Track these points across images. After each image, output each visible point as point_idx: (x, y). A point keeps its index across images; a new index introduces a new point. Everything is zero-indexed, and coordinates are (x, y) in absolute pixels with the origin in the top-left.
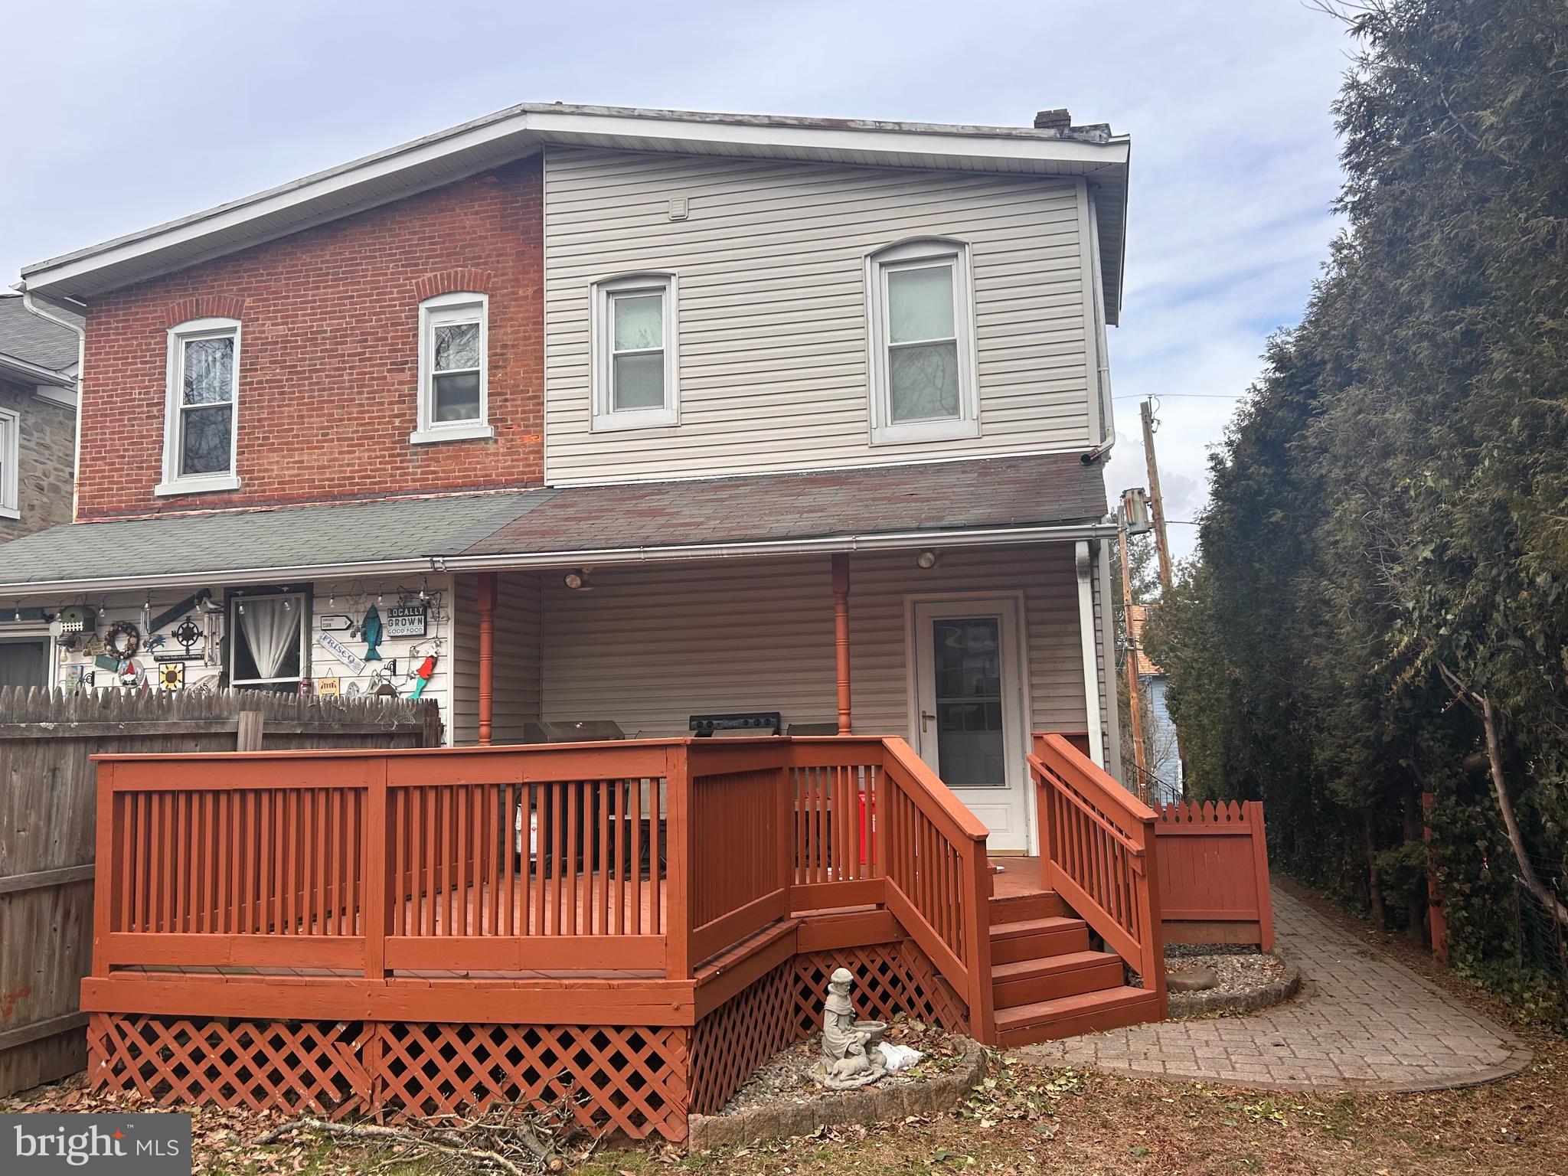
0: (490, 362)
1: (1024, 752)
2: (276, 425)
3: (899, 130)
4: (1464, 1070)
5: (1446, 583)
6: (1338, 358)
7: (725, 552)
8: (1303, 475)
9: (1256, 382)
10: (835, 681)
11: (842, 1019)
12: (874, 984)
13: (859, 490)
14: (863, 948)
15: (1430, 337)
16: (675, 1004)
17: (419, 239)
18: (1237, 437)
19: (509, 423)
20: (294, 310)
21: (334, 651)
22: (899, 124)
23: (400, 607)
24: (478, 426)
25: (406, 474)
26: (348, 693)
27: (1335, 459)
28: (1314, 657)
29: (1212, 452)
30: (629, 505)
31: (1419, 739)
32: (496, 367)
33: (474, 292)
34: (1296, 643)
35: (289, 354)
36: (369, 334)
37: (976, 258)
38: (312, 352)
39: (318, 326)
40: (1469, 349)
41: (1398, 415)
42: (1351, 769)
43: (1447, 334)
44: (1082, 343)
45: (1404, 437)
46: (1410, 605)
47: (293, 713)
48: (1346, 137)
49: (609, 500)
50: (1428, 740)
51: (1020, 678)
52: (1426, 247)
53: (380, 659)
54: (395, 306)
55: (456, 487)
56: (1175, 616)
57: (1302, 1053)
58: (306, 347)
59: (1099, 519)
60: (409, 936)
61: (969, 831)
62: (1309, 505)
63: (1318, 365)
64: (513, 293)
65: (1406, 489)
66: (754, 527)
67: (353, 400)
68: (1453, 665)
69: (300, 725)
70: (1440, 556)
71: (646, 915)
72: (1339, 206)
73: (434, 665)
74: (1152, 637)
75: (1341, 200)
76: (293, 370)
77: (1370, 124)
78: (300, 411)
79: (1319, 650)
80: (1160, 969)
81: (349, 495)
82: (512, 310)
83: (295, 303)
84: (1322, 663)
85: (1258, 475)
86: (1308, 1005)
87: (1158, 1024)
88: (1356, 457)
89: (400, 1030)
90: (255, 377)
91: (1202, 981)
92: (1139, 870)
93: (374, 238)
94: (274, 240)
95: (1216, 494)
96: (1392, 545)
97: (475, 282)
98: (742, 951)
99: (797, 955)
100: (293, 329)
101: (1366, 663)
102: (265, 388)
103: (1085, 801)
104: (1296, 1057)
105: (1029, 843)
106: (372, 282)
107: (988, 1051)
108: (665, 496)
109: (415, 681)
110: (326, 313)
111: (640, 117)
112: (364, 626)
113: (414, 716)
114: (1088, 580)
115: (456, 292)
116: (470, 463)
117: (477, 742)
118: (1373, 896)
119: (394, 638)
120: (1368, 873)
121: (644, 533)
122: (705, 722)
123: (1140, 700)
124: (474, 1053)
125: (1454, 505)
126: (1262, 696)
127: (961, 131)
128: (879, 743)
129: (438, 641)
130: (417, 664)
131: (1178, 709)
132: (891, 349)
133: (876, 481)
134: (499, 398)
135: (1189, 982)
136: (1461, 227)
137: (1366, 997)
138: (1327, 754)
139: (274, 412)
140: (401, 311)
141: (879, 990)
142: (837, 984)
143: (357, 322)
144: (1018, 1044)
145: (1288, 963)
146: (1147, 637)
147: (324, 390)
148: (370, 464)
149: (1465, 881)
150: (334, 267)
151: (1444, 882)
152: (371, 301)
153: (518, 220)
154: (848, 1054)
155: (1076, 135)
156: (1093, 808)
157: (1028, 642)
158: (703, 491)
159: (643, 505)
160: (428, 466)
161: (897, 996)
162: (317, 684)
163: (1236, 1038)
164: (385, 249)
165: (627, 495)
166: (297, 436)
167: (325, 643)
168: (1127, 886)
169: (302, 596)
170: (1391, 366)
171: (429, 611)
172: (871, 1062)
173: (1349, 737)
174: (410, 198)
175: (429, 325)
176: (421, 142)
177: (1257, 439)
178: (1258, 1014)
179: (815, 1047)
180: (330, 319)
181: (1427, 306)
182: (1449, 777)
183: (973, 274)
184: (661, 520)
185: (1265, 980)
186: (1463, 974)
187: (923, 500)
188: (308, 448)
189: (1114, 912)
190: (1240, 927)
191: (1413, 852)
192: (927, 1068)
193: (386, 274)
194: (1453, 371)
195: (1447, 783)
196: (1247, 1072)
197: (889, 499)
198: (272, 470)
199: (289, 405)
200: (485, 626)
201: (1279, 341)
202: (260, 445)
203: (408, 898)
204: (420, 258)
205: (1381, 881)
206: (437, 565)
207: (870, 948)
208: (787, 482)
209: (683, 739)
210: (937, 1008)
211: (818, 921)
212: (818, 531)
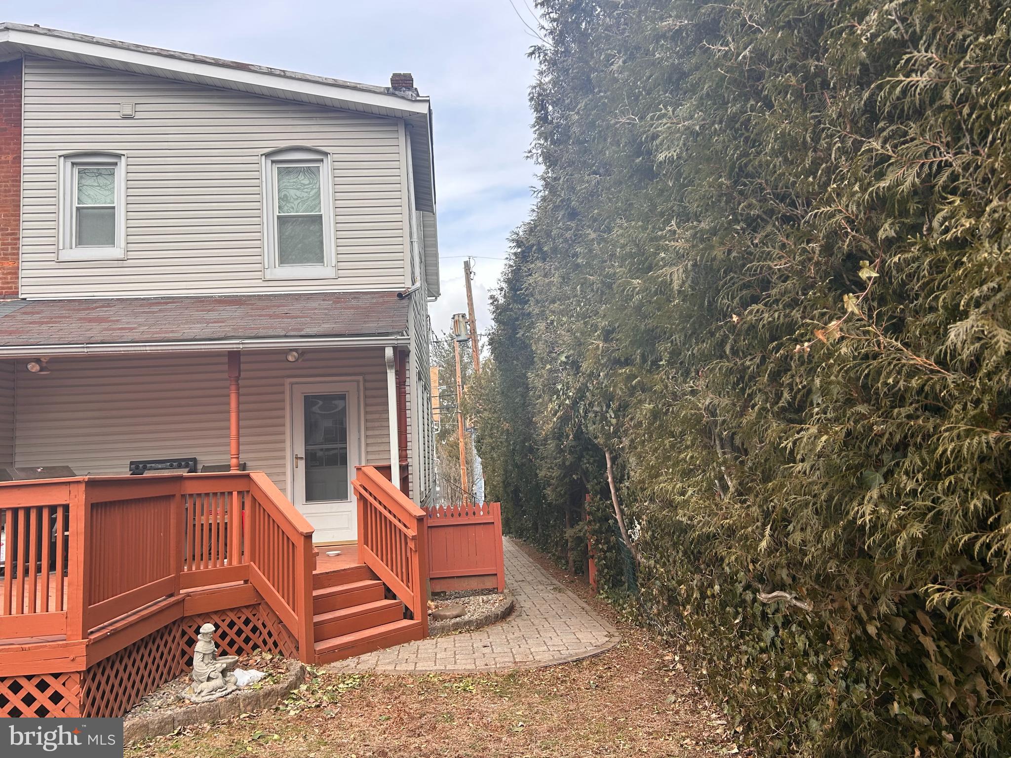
3: (283, 75)
4: (582, 650)
7: (148, 348)
10: (229, 436)
11: (207, 656)
12: (239, 633)
13: (252, 309)
14: (232, 610)
16: (71, 657)
18: (505, 286)
22: (284, 71)
27: (536, 302)
29: (492, 293)
30: (83, 314)
31: (582, 463)
37: (335, 163)
42: (553, 481)
44: (400, 223)
50: (586, 464)
51: (359, 431)
56: (480, 392)
57: (498, 650)
59: (399, 333)
61: (302, 530)
65: (553, 322)
66: (172, 332)
70: (569, 359)
75: (530, 152)
80: (425, 607)
86: (513, 621)
87: (421, 641)
91: (455, 613)
92: (413, 548)
99: (183, 618)
103: (385, 507)
104: (493, 652)
107: (308, 668)
108: (111, 308)
114: (394, 371)
121: (89, 334)
122: (140, 465)
126: (519, 440)
127: (325, 81)
128: (248, 476)
132: (279, 217)
133: (260, 304)
135: (448, 614)
137: (546, 614)
141: (243, 636)
142: (204, 634)
144: (329, 662)
149: (604, 544)
151: (595, 544)
154: (209, 679)
155: (397, 92)
156: (389, 512)
157: (366, 409)
158: (141, 306)
159: (93, 314)
161: (255, 638)
163: (463, 644)
165: (84, 306)
168: (407, 559)
172: (226, 683)
182: (597, 484)
183: (333, 173)
184: (105, 325)
185: (493, 609)
186: (602, 597)
187: (293, 317)
189: (399, 575)
190: (486, 578)
191: (582, 528)
192: (265, 683)
196: (463, 665)
197: (270, 316)
207: (238, 609)
208: (203, 301)
209: (86, 478)
210: (281, 644)
211: (200, 594)
212: (215, 336)
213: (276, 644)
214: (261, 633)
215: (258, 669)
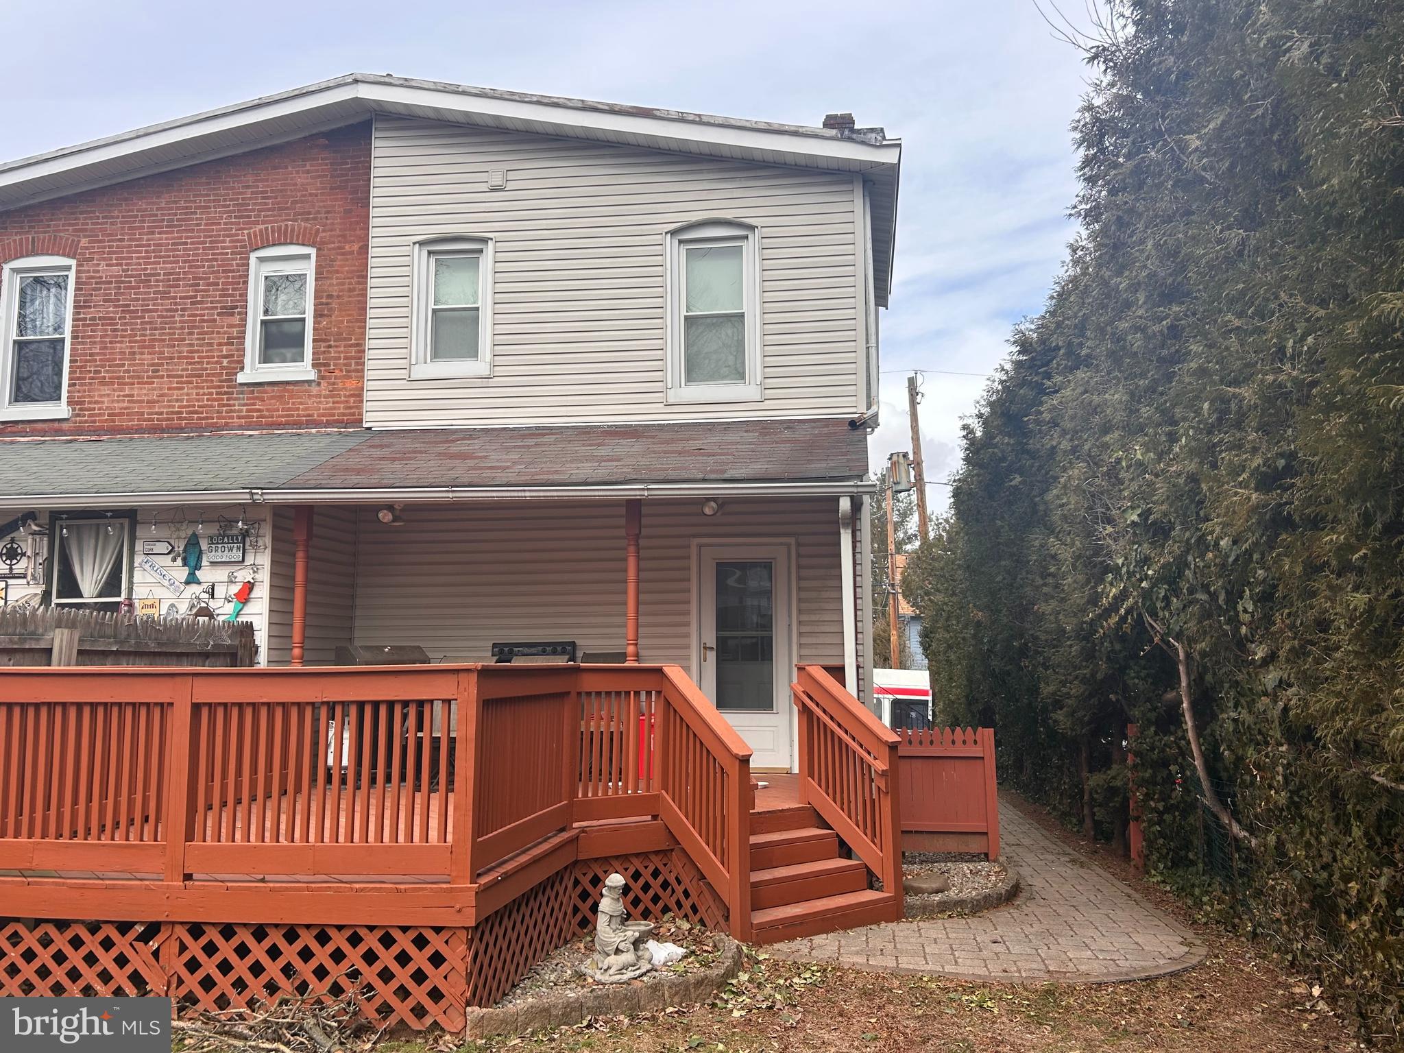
0: (315, 310)
1: (791, 681)
2: (108, 360)
3: (699, 121)
4: (1151, 963)
5: (1150, 543)
6: (1070, 344)
7: (528, 494)
8: (1038, 446)
9: (1002, 363)
10: (625, 614)
11: (614, 919)
12: (646, 888)
13: (654, 443)
14: (637, 855)
15: (1143, 330)
16: (458, 907)
17: (252, 193)
18: (986, 411)
19: (332, 367)
20: (128, 252)
21: (154, 574)
22: (699, 116)
23: (220, 535)
24: (302, 369)
25: (231, 411)
26: (168, 614)
27: (1064, 432)
28: (1043, 604)
29: (965, 422)
30: (441, 448)
31: (1126, 678)
32: (321, 316)
33: (303, 245)
34: (1028, 591)
35: (122, 294)
36: (201, 279)
37: (764, 240)
38: (146, 293)
39: (152, 269)
40: (1174, 341)
41: (1116, 396)
42: (1070, 702)
43: (1156, 328)
44: (853, 321)
45: (1120, 416)
46: (1120, 561)
47: (110, 631)
48: (1082, 151)
49: (424, 443)
50: (1134, 678)
51: (790, 616)
52: (1142, 251)
53: (199, 583)
54: (227, 254)
55: (279, 425)
56: (930, 565)
57: (1016, 949)
58: (139, 288)
59: (860, 478)
60: (209, 842)
61: (735, 750)
62: (1043, 472)
63: (1054, 350)
64: (339, 248)
65: (1119, 461)
66: (556, 472)
67: (184, 340)
68: (1154, 614)
69: (116, 643)
70: (1147, 519)
71: (434, 823)
72: (1073, 212)
73: (251, 589)
74: (910, 583)
75: (1075, 207)
76: (126, 309)
77: (1101, 141)
78: (132, 347)
79: (1047, 598)
80: (899, 874)
81: (177, 428)
82: (338, 263)
83: (130, 246)
84: (1048, 609)
85: (1002, 444)
86: (1024, 906)
87: (895, 924)
88: (1081, 431)
89: (196, 930)
90: (89, 314)
91: (935, 886)
92: (883, 788)
93: (208, 190)
94: (110, 186)
95: (967, 459)
96: (1108, 509)
97: (304, 236)
98: (524, 859)
99: (576, 862)
100: (128, 270)
101: (1084, 611)
102: (98, 325)
103: (839, 726)
104: (1010, 952)
105: (792, 761)
106: (204, 230)
107: (744, 948)
108: (476, 441)
109: (232, 605)
110: (160, 257)
111: (464, 93)
112: (185, 551)
113: (229, 637)
114: (850, 531)
115: (285, 244)
116: (293, 403)
117: (289, 662)
118: (1086, 811)
119: (213, 564)
120: (1082, 792)
121: (453, 474)
122: (506, 649)
123: (899, 637)
124: (267, 952)
125: (1157, 476)
126: (1000, 637)
127: (754, 126)
128: (659, 671)
129: (255, 568)
130: (235, 589)
131: (930, 646)
132: (686, 318)
133: (668, 436)
134: (323, 344)
135: (924, 886)
136: (1170, 235)
137: (1073, 900)
138: (1051, 688)
139: (106, 348)
140: (233, 259)
141: (651, 893)
142: (610, 888)
143: (190, 267)
144: (771, 942)
145: (1009, 870)
146: (905, 581)
147: (156, 329)
148: (198, 401)
149: (1159, 801)
150: (169, 214)
151: (1143, 800)
152: (204, 249)
153: (347, 181)
154: (618, 951)
155: (854, 136)
156: (846, 732)
157: (798, 583)
158: (511, 438)
159: (455, 448)
160: (254, 404)
161: (667, 899)
162: (137, 604)
163: (960, 936)
164: (219, 201)
165: (440, 438)
166: (128, 371)
167: (147, 566)
168: (873, 801)
169: (126, 522)
170: (1111, 354)
171: (248, 540)
172: (639, 958)
173: (1070, 674)
174: (245, 155)
175: (258, 272)
176: (256, 102)
177: (1002, 413)
178: (981, 914)
179: (590, 944)
180: (164, 262)
181: (1140, 302)
182: (1150, 710)
183: (761, 254)
184: (471, 463)
185: (990, 885)
186: (1155, 880)
187: (709, 455)
188: (138, 383)
189: (861, 824)
190: (970, 838)
191: (1118, 774)
192: (689, 964)
193: (219, 224)
194: (1161, 360)
195: (1149, 715)
196: (968, 966)
197: (679, 453)
198: (103, 402)
199: (121, 342)
200: (300, 555)
201: (1023, 327)
202: (92, 378)
203: (210, 808)
204: (253, 210)
205: (1092, 799)
206: (256, 497)
207: (644, 856)
208: (589, 433)
209: (480, 665)
210: (702, 909)
211: (598, 831)
212: (613, 479)
213: (694, 909)
214: (673, 891)
215: (674, 942)
